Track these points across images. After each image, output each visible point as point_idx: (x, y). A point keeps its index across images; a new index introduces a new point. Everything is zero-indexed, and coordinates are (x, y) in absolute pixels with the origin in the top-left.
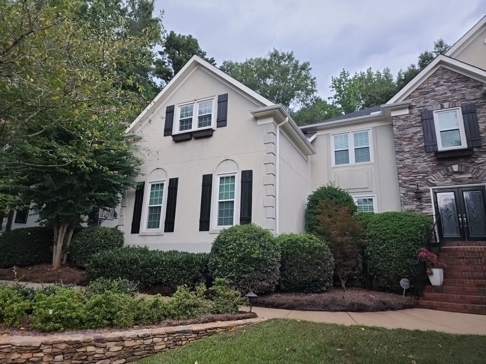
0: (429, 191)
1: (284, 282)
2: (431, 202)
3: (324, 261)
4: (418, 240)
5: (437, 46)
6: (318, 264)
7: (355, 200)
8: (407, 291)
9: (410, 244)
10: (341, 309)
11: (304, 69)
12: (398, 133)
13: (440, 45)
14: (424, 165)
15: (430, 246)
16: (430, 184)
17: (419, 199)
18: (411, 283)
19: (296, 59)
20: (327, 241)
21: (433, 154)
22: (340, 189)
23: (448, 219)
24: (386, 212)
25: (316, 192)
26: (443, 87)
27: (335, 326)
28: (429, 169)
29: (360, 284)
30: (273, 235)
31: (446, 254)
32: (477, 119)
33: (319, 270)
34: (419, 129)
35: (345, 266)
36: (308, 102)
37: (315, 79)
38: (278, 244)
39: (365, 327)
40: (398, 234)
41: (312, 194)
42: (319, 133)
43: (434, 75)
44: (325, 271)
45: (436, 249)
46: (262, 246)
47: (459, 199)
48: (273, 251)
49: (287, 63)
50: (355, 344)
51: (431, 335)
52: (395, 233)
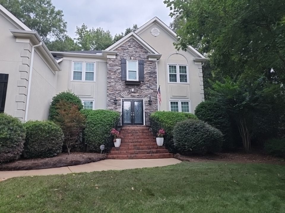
0: (120, 100)
1: (27, 152)
2: (121, 106)
3: (58, 138)
4: (112, 125)
5: (134, 27)
6: (53, 140)
7: (83, 102)
8: (103, 151)
9: (108, 126)
10: (65, 165)
11: (59, 15)
12: (109, 68)
13: (135, 27)
14: (120, 87)
15: (117, 127)
16: (121, 97)
17: (116, 104)
18: (105, 147)
19: (53, 5)
20: (62, 125)
21: (124, 82)
22: (74, 95)
23: (127, 114)
24: (98, 109)
25: (59, 95)
26: (132, 49)
27: (57, 176)
28: (122, 89)
29: (79, 150)
30: (21, 121)
31: (124, 131)
32: (144, 68)
33: (53, 143)
34: (119, 68)
35: (71, 140)
36: (60, 37)
37: (66, 23)
38: (25, 128)
39: (75, 174)
40: (103, 121)
41: (56, 96)
42: (64, 58)
43: (129, 41)
44: (57, 144)
45: (120, 129)
46: (11, 129)
47: (132, 105)
48: (19, 132)
49: (46, 6)
50: (67, 184)
51: (109, 172)
52: (101, 121)
